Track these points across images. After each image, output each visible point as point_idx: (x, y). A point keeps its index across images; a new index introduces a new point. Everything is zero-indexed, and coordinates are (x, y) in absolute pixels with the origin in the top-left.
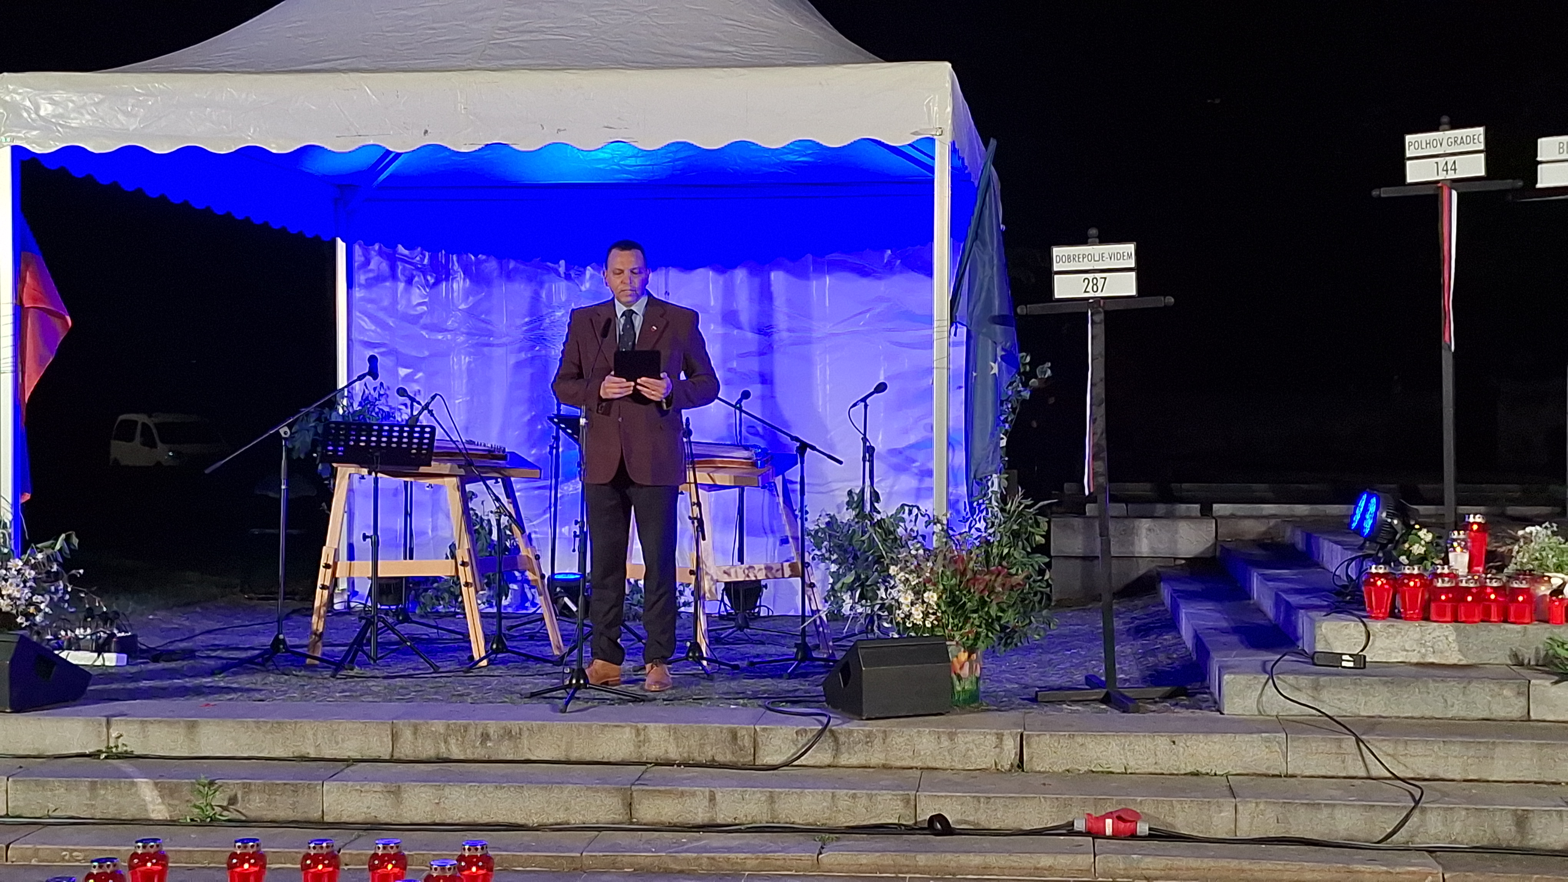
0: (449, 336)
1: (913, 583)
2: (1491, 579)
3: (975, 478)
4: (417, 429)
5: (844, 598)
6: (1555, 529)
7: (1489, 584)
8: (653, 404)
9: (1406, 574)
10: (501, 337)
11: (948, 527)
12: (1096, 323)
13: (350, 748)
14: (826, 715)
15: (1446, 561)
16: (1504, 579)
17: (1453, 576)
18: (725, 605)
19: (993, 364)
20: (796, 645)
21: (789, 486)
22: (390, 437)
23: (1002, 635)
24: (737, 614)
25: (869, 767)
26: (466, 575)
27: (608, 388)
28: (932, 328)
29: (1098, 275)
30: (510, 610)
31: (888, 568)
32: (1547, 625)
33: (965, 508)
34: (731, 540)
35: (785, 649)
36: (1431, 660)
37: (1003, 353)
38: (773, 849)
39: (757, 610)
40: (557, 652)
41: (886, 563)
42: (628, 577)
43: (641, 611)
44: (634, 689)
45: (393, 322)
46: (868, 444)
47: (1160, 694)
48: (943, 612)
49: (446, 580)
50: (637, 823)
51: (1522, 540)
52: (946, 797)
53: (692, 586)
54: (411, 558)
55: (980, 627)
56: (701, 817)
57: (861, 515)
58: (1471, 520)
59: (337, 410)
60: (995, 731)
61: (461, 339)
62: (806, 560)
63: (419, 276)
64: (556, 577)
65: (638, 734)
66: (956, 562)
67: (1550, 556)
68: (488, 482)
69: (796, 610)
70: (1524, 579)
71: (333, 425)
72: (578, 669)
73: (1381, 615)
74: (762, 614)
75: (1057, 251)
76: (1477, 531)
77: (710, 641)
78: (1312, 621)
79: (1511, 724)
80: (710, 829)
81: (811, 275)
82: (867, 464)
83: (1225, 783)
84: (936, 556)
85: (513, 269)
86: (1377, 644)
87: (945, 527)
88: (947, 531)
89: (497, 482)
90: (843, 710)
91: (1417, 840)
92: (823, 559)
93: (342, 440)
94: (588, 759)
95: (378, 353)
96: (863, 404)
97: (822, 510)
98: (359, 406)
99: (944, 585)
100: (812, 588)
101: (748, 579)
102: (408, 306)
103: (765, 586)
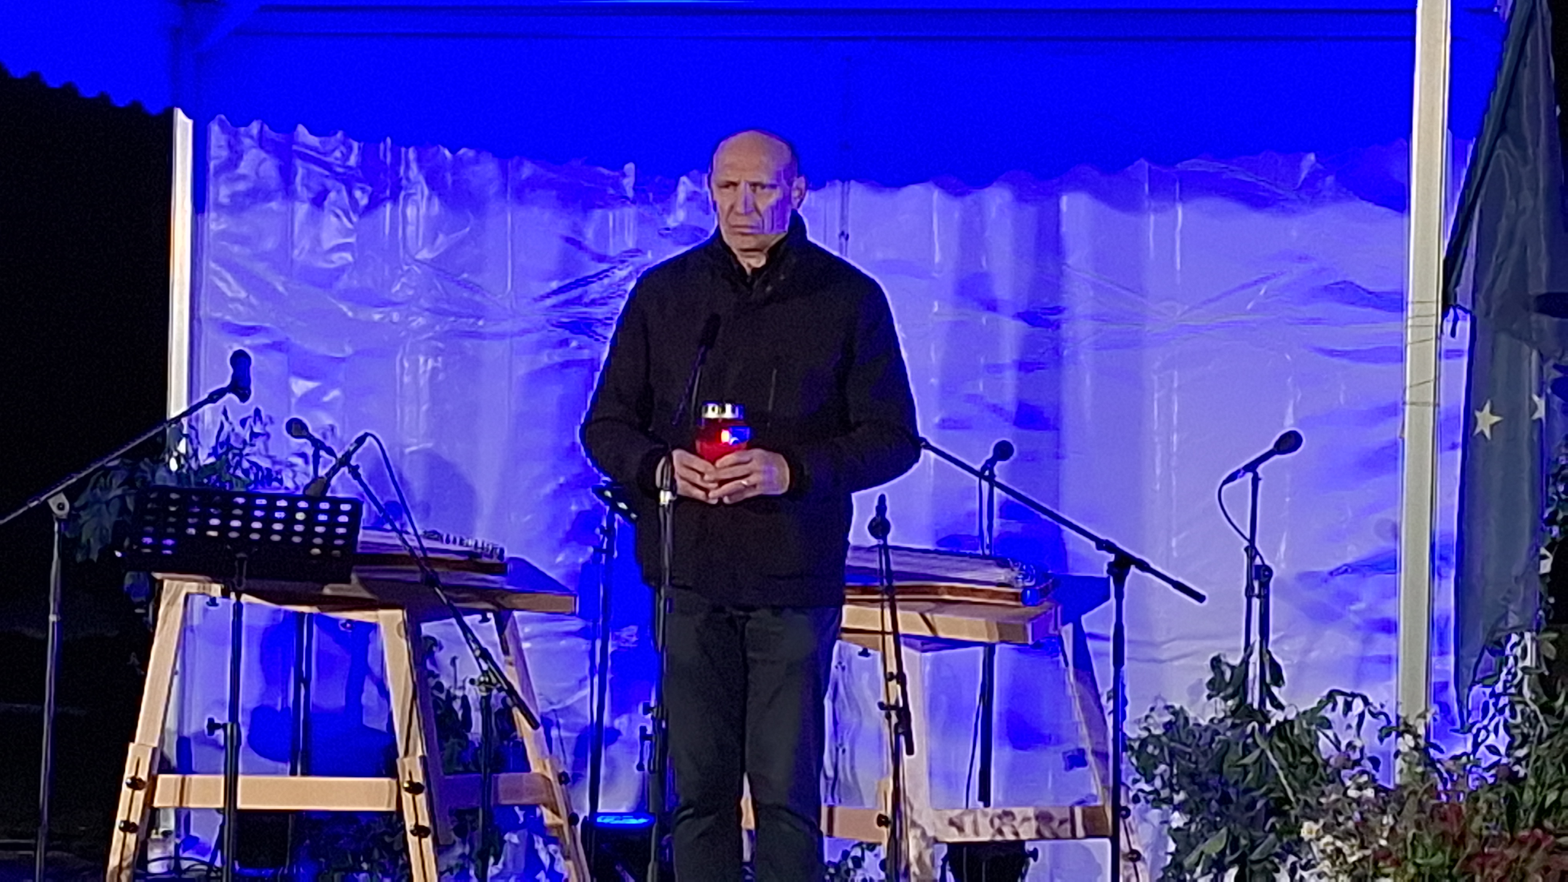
0: (395, 317)
1: (1351, 859)
4: (325, 506)
10: (499, 321)
11: (1429, 745)
19: (1536, 398)
21: (1091, 644)
22: (268, 520)
26: (417, 811)
28: (1406, 320)
31: (1298, 826)
37: (1558, 374)
41: (1293, 813)
45: (284, 284)
46: (1258, 561)
49: (375, 821)
53: (882, 849)
54: (305, 772)
57: (1243, 711)
59: (167, 463)
61: (421, 321)
62: (1122, 800)
63: (339, 192)
64: (599, 820)
66: (1444, 819)
68: (466, 619)
71: (155, 494)
81: (1147, 204)
82: (1256, 603)
84: (1402, 804)
85: (528, 179)
87: (1422, 742)
88: (1425, 751)
89: (485, 620)
92: (1157, 800)
93: (172, 525)
95: (250, 347)
96: (1249, 476)
97: (1156, 698)
98: (210, 455)
99: (1415, 864)
100: (1134, 860)
101: (999, 838)
102: (312, 251)
103: (1034, 854)
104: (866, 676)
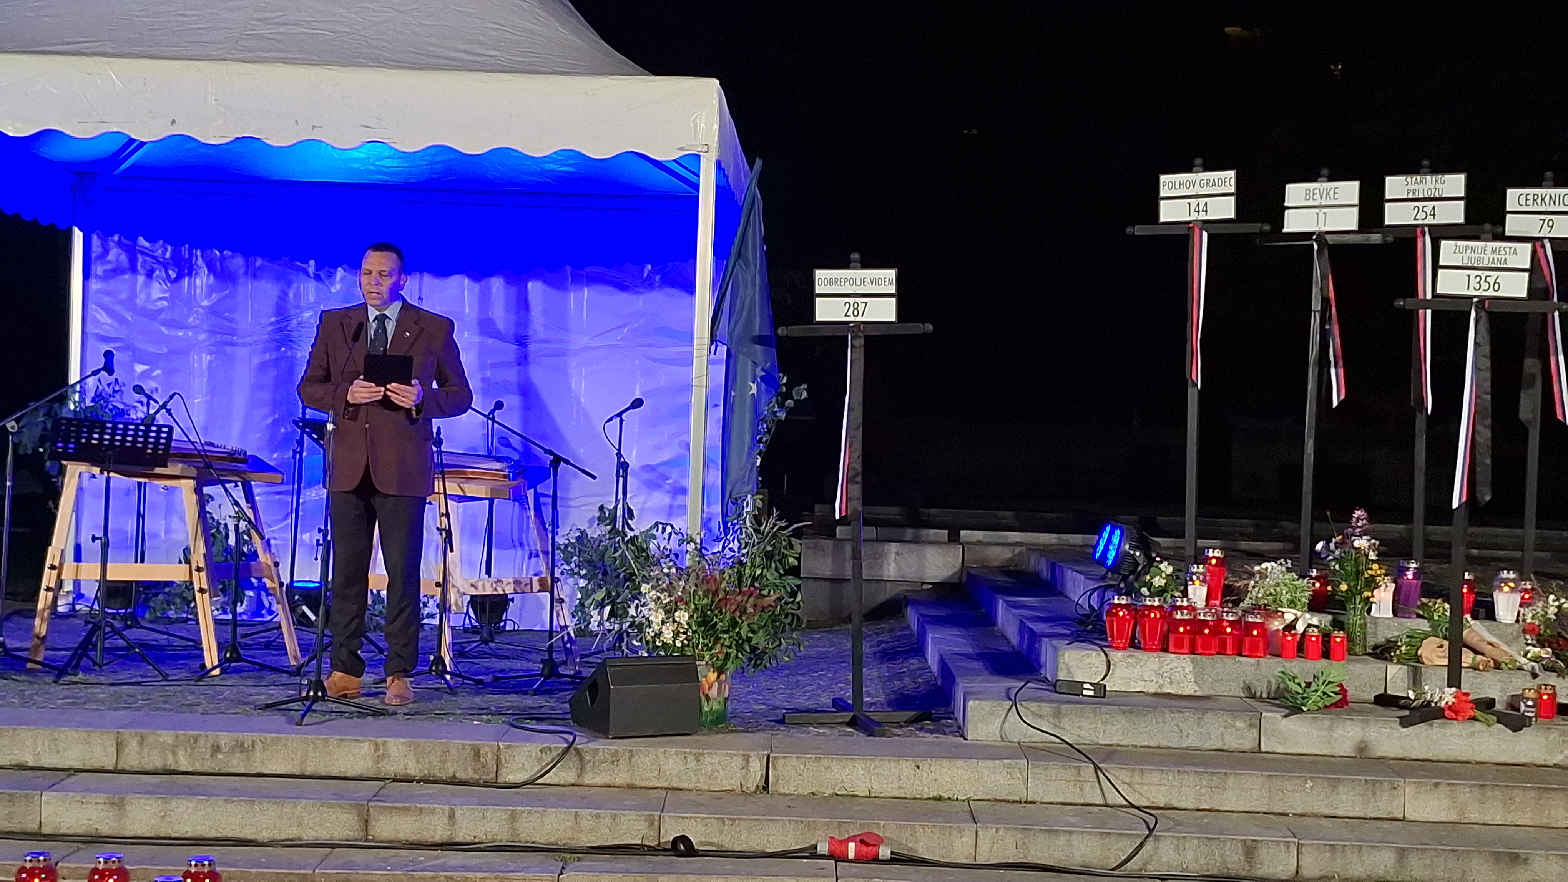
0: (191, 334)
1: (664, 602)
2: (1227, 612)
3: (730, 497)
4: (154, 428)
5: (592, 613)
6: (1289, 565)
7: (1225, 618)
8: (403, 411)
9: (1147, 606)
10: (244, 337)
11: (702, 548)
12: (856, 347)
13: (71, 758)
14: (570, 733)
15: (1185, 594)
16: (1240, 614)
17: (1192, 609)
18: (470, 617)
19: (752, 384)
20: (543, 661)
21: (541, 499)
22: (124, 435)
23: (752, 656)
24: (482, 627)
25: (614, 787)
26: (201, 580)
27: (356, 392)
28: (692, 346)
29: (859, 300)
30: (244, 617)
31: (640, 586)
32: (1279, 659)
33: (719, 528)
34: (479, 551)
35: (530, 665)
36: (1168, 691)
37: (763, 373)
38: (511, 868)
39: (502, 624)
40: (293, 663)
41: (637, 580)
42: (370, 587)
43: (383, 622)
44: (374, 702)
45: (132, 317)
46: (622, 460)
47: (905, 719)
48: (694, 632)
49: (178, 585)
50: (373, 841)
51: (1258, 576)
52: (692, 818)
53: (438, 598)
54: (142, 561)
55: (730, 647)
56: (439, 834)
57: (614, 531)
58: (1210, 554)
59: (67, 405)
60: (741, 752)
61: (203, 336)
62: (557, 574)
63: (160, 270)
64: (295, 584)
65: (377, 749)
66: (708, 582)
67: (1284, 592)
68: (227, 485)
69: (543, 625)
70: (1258, 614)
71: (64, 422)
72: (317, 680)
73: (1121, 645)
74: (507, 628)
75: (820, 274)
76: (1216, 565)
77: (454, 655)
78: (1055, 649)
79: (1242, 754)
80: (448, 847)
81: (569, 286)
82: (621, 479)
83: (966, 808)
84: (688, 575)
85: (260, 267)
86: (1116, 674)
87: (699, 546)
88: (700, 550)
89: (236, 486)
90: (590, 728)
91: (1149, 867)
92: (572, 573)
93: (73, 437)
94: (324, 774)
95: (114, 348)
96: (618, 419)
97: (573, 525)
98: (92, 401)
99: (695, 605)
100: (561, 603)
101: (495, 593)
102: (147, 300)
103: (512, 600)
104: (430, 514)
